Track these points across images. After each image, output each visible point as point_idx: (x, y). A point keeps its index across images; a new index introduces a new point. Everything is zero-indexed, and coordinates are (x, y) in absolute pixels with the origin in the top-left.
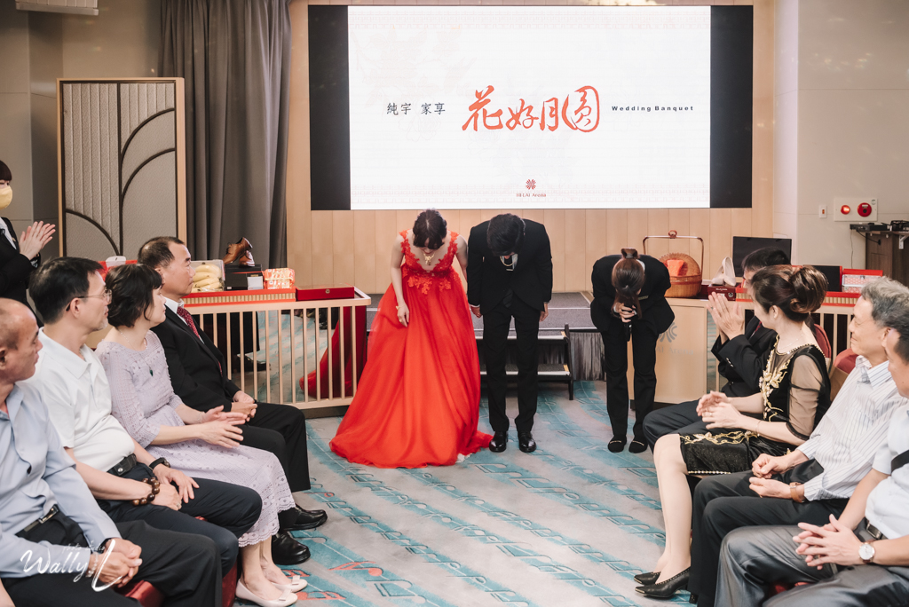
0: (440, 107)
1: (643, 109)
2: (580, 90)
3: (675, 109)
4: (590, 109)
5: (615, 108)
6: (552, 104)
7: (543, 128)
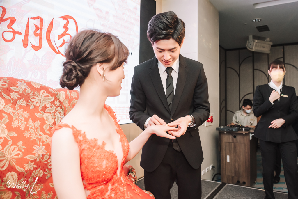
2: (63, 18)
6: (37, 22)
7: (25, 44)
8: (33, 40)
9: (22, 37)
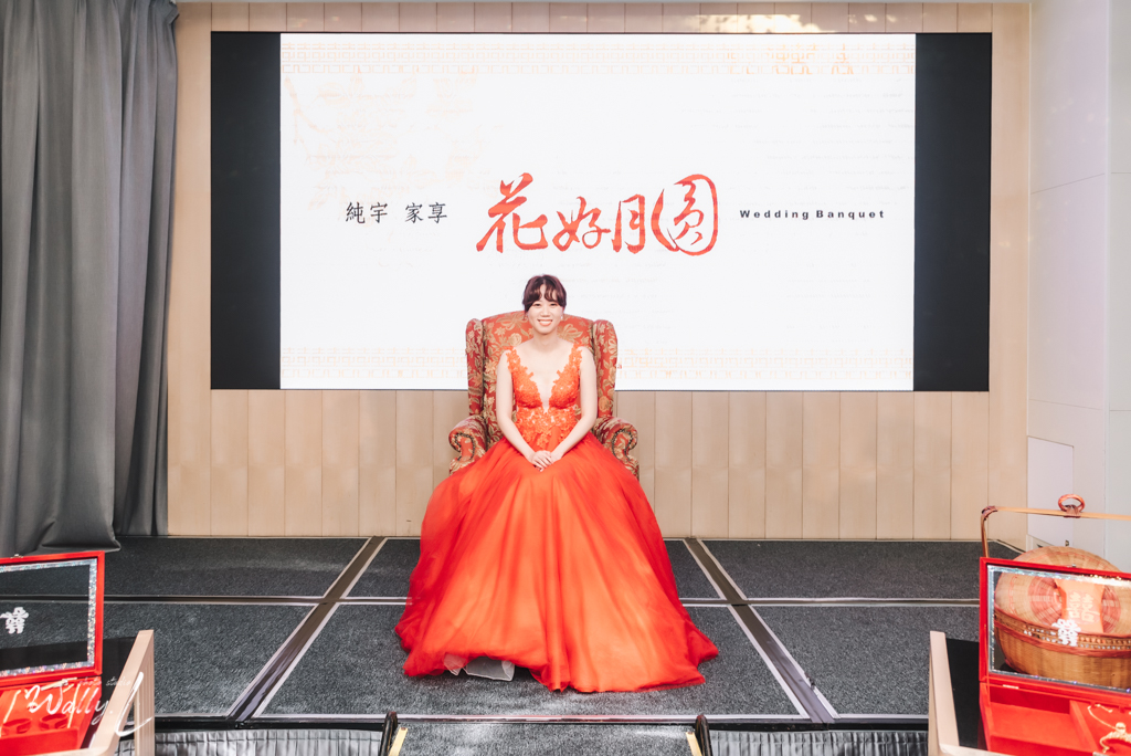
0: (438, 212)
1: (795, 214)
2: (684, 182)
3: (852, 215)
4: (702, 215)
5: (745, 214)
6: (635, 206)
7: (617, 248)
8: (631, 236)
9: (612, 235)
